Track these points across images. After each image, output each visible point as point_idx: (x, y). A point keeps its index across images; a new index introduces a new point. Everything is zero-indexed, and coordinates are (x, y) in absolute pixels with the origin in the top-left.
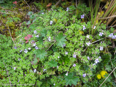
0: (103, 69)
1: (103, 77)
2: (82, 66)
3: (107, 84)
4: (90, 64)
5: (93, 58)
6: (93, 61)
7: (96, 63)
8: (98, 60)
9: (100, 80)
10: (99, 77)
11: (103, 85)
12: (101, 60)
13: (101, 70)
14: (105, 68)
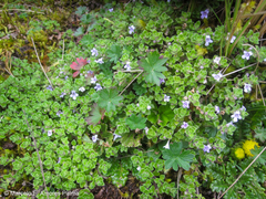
0: (249, 136)
1: (249, 153)
2: (201, 128)
3: (256, 170)
4: (221, 122)
5: (227, 110)
6: (228, 118)
7: (235, 120)
8: (239, 114)
9: (242, 160)
10: (239, 154)
11: (248, 172)
12: (245, 114)
13: (245, 138)
14: (254, 134)
